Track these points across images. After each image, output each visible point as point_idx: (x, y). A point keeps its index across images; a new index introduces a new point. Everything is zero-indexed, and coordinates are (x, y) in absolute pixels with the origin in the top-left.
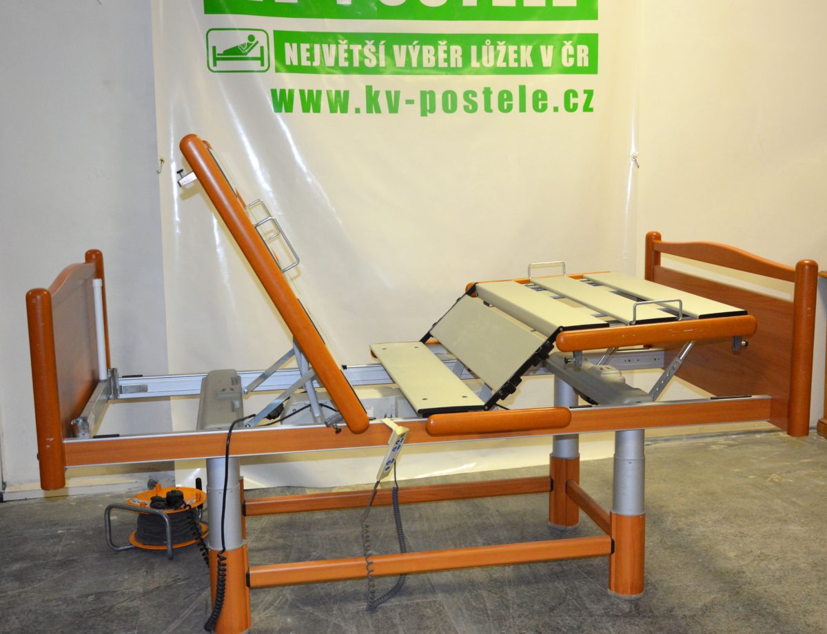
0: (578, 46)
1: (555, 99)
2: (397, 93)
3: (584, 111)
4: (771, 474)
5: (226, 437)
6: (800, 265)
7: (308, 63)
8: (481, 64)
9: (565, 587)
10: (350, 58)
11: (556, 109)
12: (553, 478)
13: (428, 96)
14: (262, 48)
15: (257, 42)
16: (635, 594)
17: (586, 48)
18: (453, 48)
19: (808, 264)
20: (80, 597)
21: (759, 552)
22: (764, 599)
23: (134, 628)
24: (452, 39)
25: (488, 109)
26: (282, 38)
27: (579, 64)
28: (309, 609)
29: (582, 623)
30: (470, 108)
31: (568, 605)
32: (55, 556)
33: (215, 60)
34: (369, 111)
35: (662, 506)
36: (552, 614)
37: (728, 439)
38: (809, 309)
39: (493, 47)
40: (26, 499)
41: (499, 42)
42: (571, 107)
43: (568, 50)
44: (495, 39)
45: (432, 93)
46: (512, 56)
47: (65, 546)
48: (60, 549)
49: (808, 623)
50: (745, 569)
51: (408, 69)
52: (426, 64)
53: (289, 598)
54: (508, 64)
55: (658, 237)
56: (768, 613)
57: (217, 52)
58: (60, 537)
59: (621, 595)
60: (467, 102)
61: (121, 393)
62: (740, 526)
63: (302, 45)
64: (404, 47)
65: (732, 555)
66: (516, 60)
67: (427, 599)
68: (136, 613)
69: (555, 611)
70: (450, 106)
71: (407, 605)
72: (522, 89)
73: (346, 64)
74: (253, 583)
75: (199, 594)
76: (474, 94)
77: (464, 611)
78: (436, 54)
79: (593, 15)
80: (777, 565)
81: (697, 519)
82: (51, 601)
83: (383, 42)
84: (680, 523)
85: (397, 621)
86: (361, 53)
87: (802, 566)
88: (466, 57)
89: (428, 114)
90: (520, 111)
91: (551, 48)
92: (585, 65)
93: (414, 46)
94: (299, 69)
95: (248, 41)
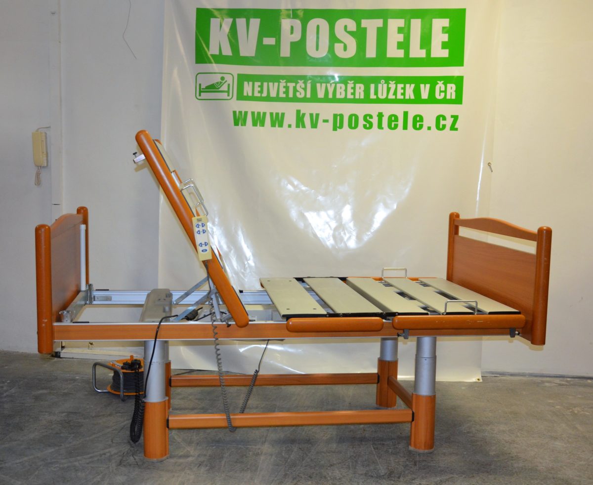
0: (448, 85)
1: (429, 120)
2: (318, 115)
3: (450, 130)
4: (576, 407)
7: (259, 95)
8: (377, 97)
10: (287, 92)
11: (429, 128)
13: (338, 117)
14: (229, 85)
15: (226, 81)
17: (454, 86)
18: (358, 86)
24: (357, 79)
25: (380, 126)
26: (242, 78)
27: (448, 97)
30: (368, 126)
33: (200, 92)
34: (297, 126)
39: (386, 85)
41: (391, 82)
42: (441, 127)
43: (440, 87)
44: (388, 79)
45: (341, 116)
46: (400, 91)
51: (326, 100)
52: (338, 96)
54: (396, 97)
57: (202, 88)
60: (365, 122)
63: (256, 83)
64: (324, 85)
66: (402, 94)
70: (353, 124)
72: (406, 114)
73: (284, 96)
76: (371, 117)
78: (346, 90)
83: (309, 81)
86: (295, 88)
88: (367, 91)
89: (338, 129)
90: (404, 129)
91: (428, 86)
92: (452, 98)
93: (331, 84)
94: (252, 98)
95: (220, 80)
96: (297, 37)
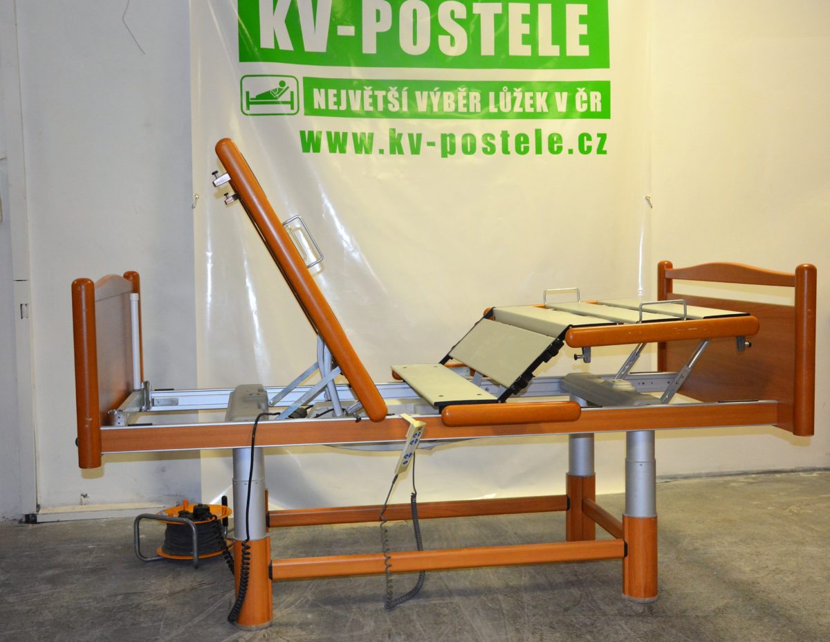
0: (591, 93)
1: (570, 141)
2: (419, 136)
3: (598, 153)
4: (789, 506)
5: (252, 429)
6: (800, 270)
7: (336, 108)
8: (499, 109)
9: (580, 593)
10: (374, 104)
11: (571, 151)
12: (569, 496)
13: (448, 138)
14: (292, 93)
15: (288, 88)
16: (649, 597)
17: (599, 94)
18: (472, 94)
19: (807, 268)
20: (110, 596)
21: (775, 567)
22: (776, 605)
23: (161, 620)
24: (471, 85)
25: (505, 150)
26: (311, 84)
27: (593, 109)
28: (329, 608)
29: (595, 621)
30: (489, 150)
31: (583, 606)
32: (86, 565)
33: (249, 103)
34: (392, 152)
35: (679, 531)
36: (566, 613)
37: (748, 478)
38: (809, 310)
39: (510, 93)
40: (58, 521)
41: (515, 89)
42: (586, 150)
43: (581, 96)
44: (512, 86)
45: (452, 136)
46: (528, 102)
47: (96, 557)
48: (91, 559)
49: (820, 623)
50: (759, 580)
51: (430, 115)
52: (446, 109)
53: (310, 598)
54: (524, 110)
55: (670, 265)
56: (781, 615)
57: (250, 97)
58: (91, 551)
59: (634, 598)
60: (486, 144)
61: (153, 405)
62: (756, 547)
63: (329, 90)
64: (425, 93)
65: (747, 569)
66: (532, 106)
67: (444, 600)
68: (163, 609)
69: (569, 611)
70: (469, 149)
71: (425, 605)
72: (538, 132)
73: (371, 109)
74: (274, 576)
75: (223, 595)
76: (493, 137)
77: (480, 610)
78: (456, 102)
79: (605, 64)
80: (792, 578)
81: (714, 541)
82: (82, 599)
83: (405, 88)
84: (696, 544)
85: (415, 617)
86: (385, 98)
87: (817, 579)
88: (484, 102)
89: (448, 155)
90: (537, 153)
91: (565, 94)
92: (598, 110)
93: (435, 92)
94: (326, 112)
95: (279, 86)
96: (385, 25)
